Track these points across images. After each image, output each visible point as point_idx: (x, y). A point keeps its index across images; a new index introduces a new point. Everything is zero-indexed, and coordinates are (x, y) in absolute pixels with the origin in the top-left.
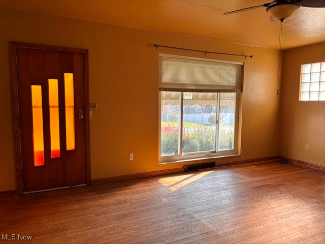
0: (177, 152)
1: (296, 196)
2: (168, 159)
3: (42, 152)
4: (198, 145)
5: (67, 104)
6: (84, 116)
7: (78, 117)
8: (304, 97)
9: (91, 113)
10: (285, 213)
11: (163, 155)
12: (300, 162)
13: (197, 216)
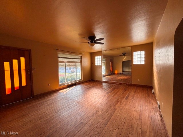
0: (65, 82)
1: (97, 88)
2: (62, 85)
3: (10, 88)
4: (71, 79)
5: (22, 69)
6: (30, 73)
7: (27, 73)
8: (96, 64)
9: (33, 71)
10: (96, 93)
11: (60, 83)
12: (97, 80)
13: (74, 99)
